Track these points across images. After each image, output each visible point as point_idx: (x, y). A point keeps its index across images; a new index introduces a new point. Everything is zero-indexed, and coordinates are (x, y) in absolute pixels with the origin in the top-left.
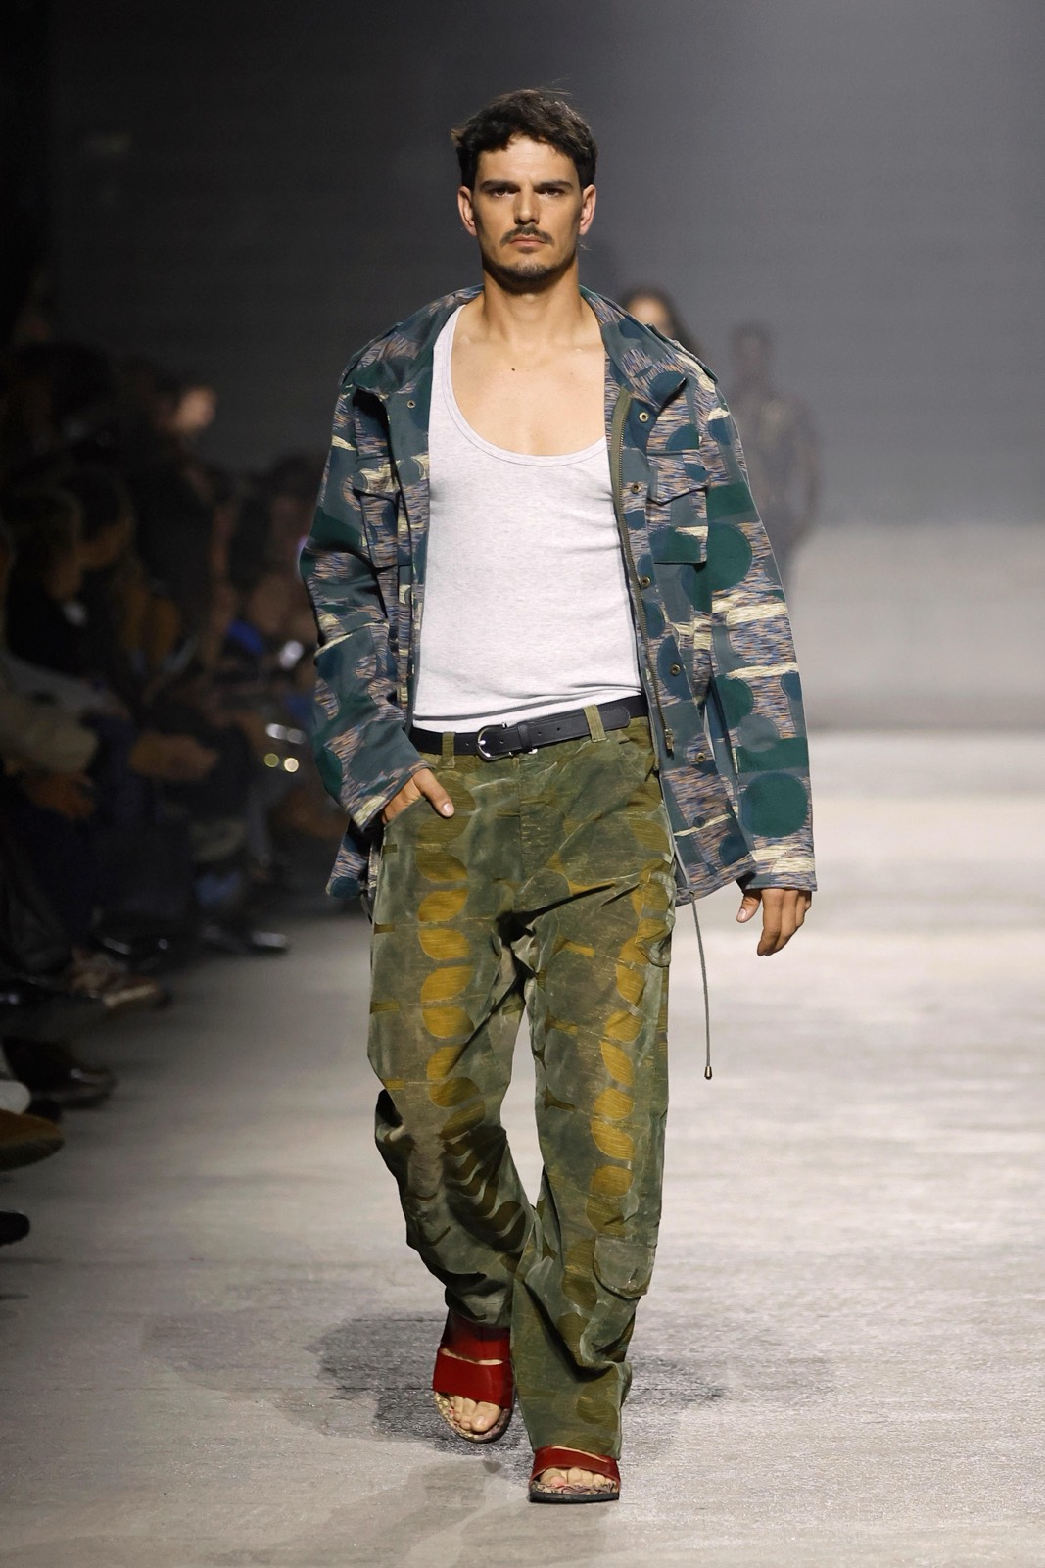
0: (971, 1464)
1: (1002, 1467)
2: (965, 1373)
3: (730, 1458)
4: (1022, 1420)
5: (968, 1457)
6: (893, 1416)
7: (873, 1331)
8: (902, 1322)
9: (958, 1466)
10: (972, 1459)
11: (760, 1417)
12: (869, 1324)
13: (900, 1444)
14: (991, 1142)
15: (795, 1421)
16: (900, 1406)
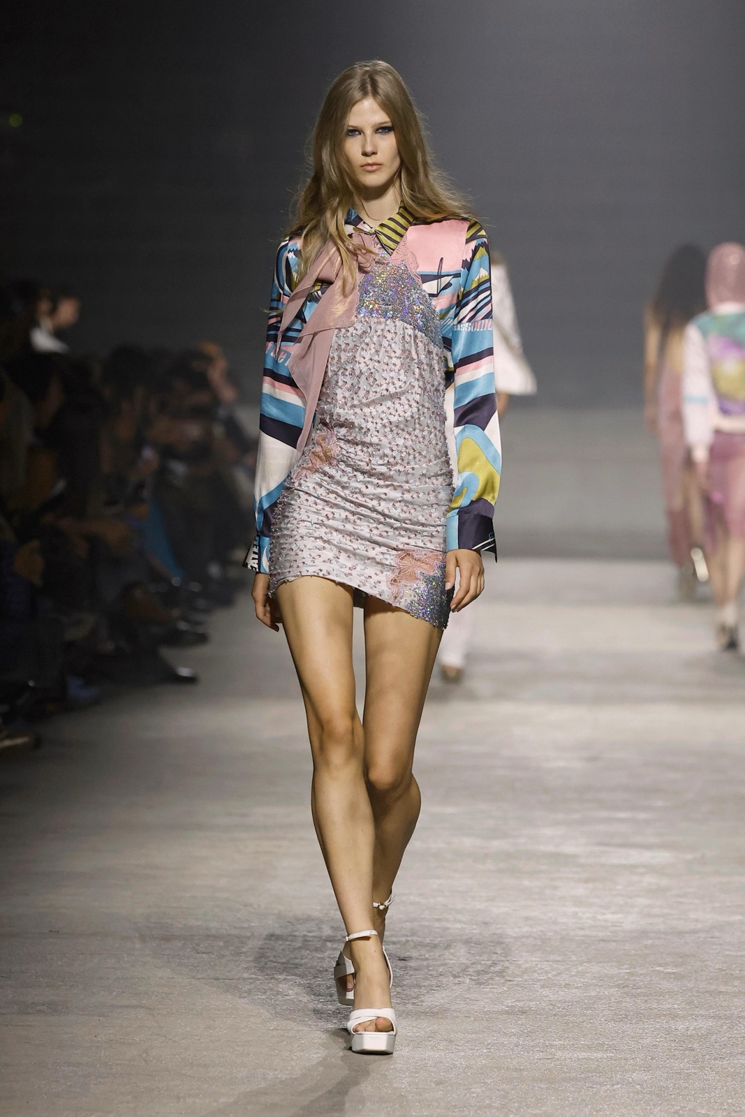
0: (614, 1090)
1: (638, 1093)
2: (611, 1024)
3: (439, 1083)
4: (652, 1059)
5: (613, 1085)
6: (559, 1054)
7: (546, 992)
8: (567, 986)
9: (606, 1091)
10: (616, 1087)
11: (462, 1054)
12: (543, 987)
13: (563, 1075)
14: (635, 856)
15: (488, 1056)
16: (563, 1048)
